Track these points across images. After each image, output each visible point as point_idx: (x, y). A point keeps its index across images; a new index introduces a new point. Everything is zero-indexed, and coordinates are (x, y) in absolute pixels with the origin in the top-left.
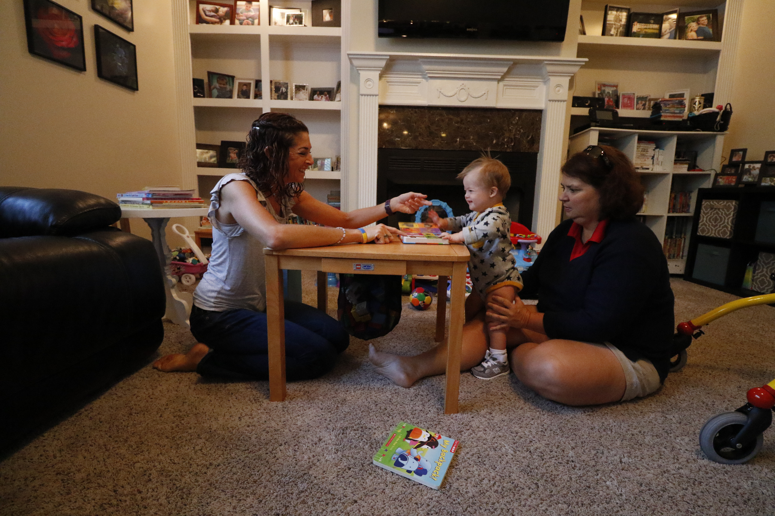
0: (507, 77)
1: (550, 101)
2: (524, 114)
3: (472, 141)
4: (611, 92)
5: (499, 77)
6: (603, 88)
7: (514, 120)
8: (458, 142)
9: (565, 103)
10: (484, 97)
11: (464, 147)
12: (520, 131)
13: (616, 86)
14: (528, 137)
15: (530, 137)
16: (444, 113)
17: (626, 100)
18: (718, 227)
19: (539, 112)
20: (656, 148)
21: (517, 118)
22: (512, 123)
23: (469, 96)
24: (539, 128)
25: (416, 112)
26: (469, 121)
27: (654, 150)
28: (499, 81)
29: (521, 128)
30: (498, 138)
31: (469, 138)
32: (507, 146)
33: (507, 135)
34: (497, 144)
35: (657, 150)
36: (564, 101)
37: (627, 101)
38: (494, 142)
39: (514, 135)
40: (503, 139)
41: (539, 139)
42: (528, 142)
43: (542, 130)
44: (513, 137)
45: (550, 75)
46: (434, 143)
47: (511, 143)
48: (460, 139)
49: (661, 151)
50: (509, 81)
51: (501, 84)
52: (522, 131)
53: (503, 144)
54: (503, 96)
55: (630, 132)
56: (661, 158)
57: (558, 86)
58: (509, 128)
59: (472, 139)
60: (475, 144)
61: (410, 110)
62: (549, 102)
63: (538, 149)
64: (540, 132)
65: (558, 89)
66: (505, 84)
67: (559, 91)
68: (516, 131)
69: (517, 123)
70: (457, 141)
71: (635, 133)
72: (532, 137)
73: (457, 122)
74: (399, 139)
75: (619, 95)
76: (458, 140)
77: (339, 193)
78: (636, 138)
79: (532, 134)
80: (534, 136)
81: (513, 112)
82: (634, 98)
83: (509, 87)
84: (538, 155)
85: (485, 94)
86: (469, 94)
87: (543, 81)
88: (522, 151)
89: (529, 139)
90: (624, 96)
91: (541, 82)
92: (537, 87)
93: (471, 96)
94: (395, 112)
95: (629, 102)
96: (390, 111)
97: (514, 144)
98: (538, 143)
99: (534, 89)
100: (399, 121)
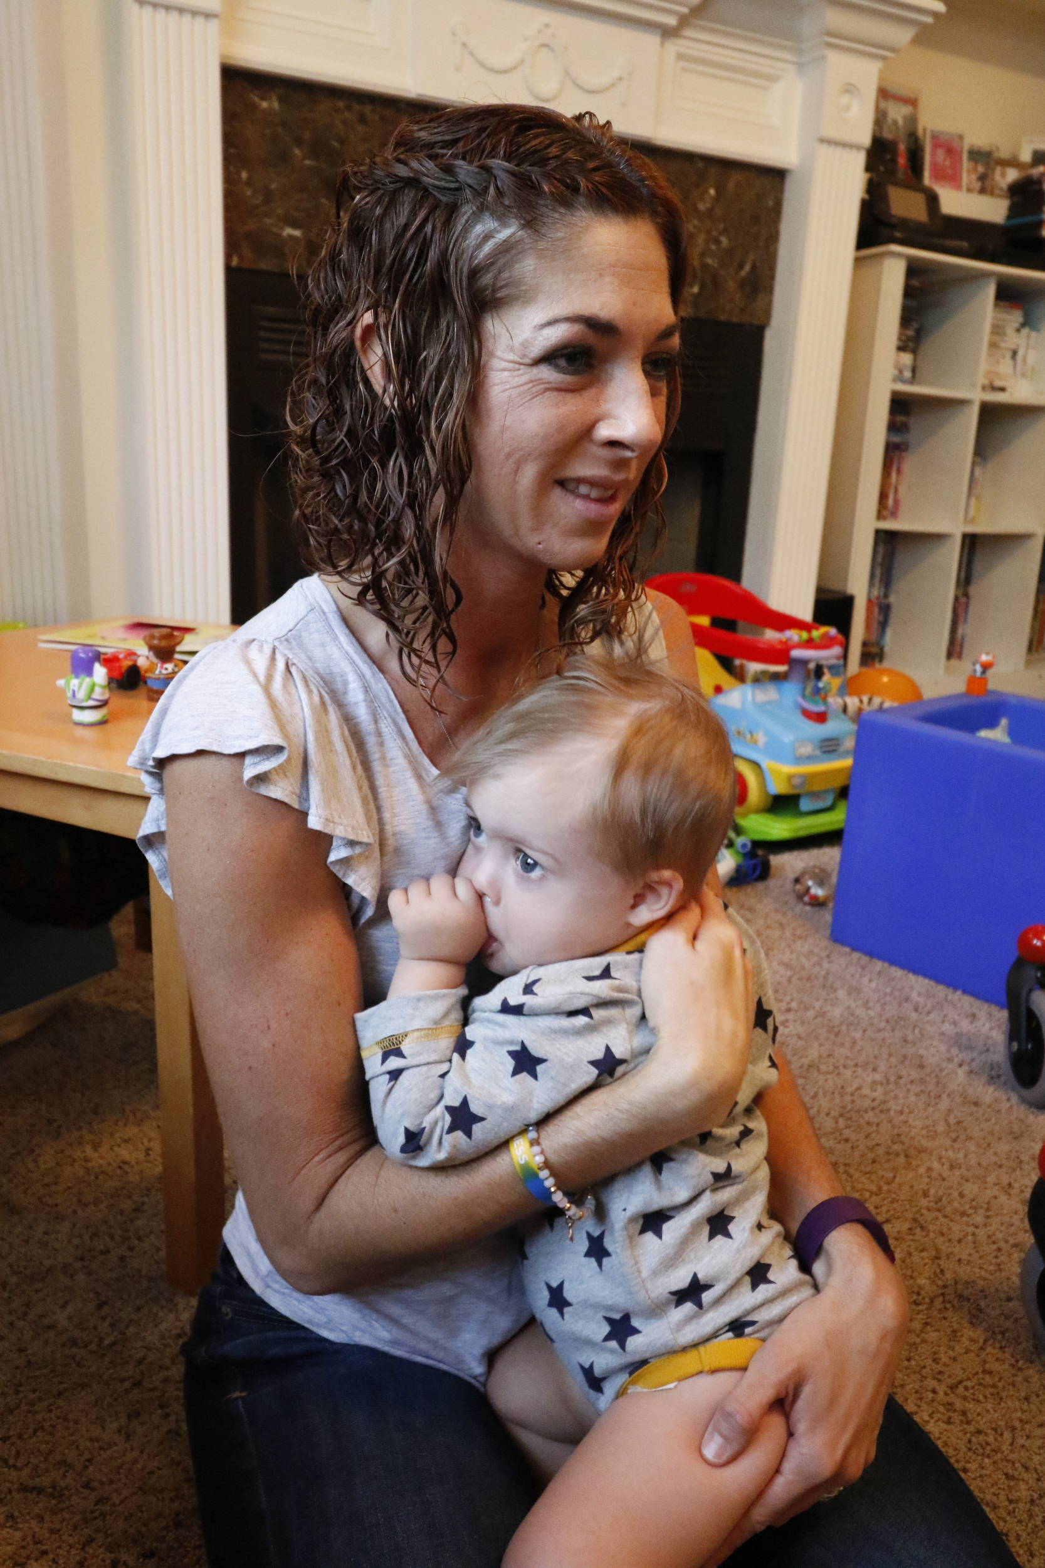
0: (696, 27)
1: (821, 139)
2: (734, 179)
4: (900, 122)
5: (672, 21)
7: (702, 199)
9: (862, 155)
10: (620, 92)
12: (717, 242)
13: (913, 102)
14: (741, 266)
15: (748, 268)
17: (941, 154)
19: (776, 176)
20: (1023, 325)
21: (712, 192)
22: (695, 208)
23: (568, 83)
24: (773, 238)
25: (362, 119)
27: (1018, 330)
28: (667, 33)
29: (721, 233)
35: (1025, 331)
36: (859, 147)
37: (945, 160)
39: (703, 255)
42: (742, 284)
43: (781, 246)
45: (830, 45)
49: (1034, 334)
50: (698, 41)
51: (673, 47)
52: (724, 240)
54: (675, 97)
55: (972, 269)
56: (1032, 357)
57: (848, 88)
61: (341, 104)
62: (815, 143)
63: (768, 312)
64: (775, 251)
65: (845, 99)
66: (683, 50)
67: (847, 108)
68: (707, 242)
69: (710, 211)
71: (986, 275)
72: (753, 269)
74: (297, 233)
75: (920, 132)
78: (991, 290)
79: (751, 256)
80: (758, 264)
81: (700, 165)
82: (961, 152)
83: (692, 66)
84: (769, 335)
85: (620, 79)
86: (567, 73)
87: (795, 59)
88: (723, 318)
89: (743, 273)
90: (939, 141)
91: (790, 62)
92: (773, 79)
93: (575, 83)
94: (276, 105)
95: (948, 163)
96: (257, 99)
97: (702, 289)
98: (770, 290)
99: (765, 88)
100: (297, 152)
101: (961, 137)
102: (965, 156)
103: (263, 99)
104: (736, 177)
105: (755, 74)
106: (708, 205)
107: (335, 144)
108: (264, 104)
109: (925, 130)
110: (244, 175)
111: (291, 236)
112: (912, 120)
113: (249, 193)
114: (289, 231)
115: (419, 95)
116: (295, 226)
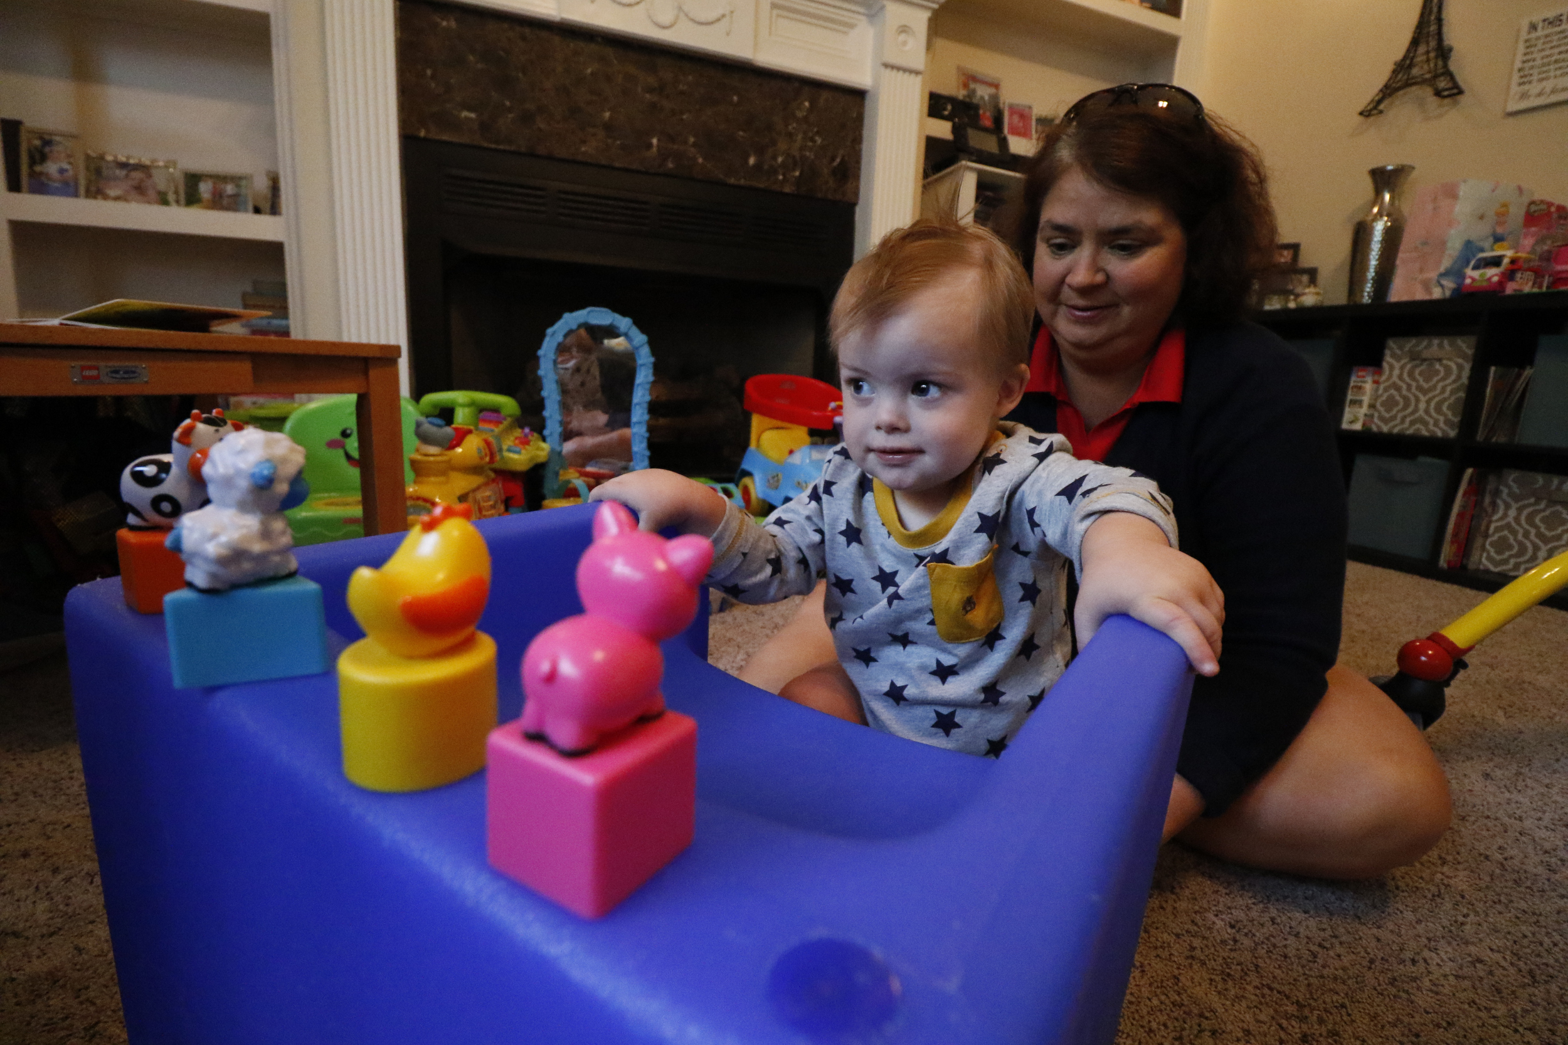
1: (886, 66)
3: (693, 150)
4: (986, 98)
6: (972, 86)
7: (799, 108)
8: (655, 149)
9: (919, 78)
10: (724, 24)
11: (670, 165)
12: (812, 140)
13: (997, 86)
14: (833, 159)
15: (838, 160)
16: (609, 52)
17: (1016, 119)
18: (1438, 391)
19: (858, 96)
21: (807, 104)
22: (794, 115)
23: (682, 15)
24: (858, 140)
25: (524, 38)
26: (682, 93)
29: (818, 133)
30: (760, 151)
31: (686, 142)
32: (784, 175)
33: (782, 145)
34: (758, 166)
36: (917, 73)
37: (1019, 122)
38: (752, 161)
39: (801, 149)
40: (774, 158)
41: (859, 169)
42: (834, 172)
43: (865, 146)
44: (797, 154)
46: (584, 142)
47: (794, 170)
48: (659, 140)
52: (819, 140)
53: (773, 171)
54: (770, 34)
57: (904, 29)
58: (786, 126)
59: (694, 145)
60: (700, 160)
61: (506, 26)
62: (883, 69)
63: (856, 193)
64: (860, 150)
65: (902, 37)
66: (775, 2)
67: (905, 43)
68: (803, 139)
69: (806, 118)
70: (650, 146)
72: (842, 161)
73: (651, 90)
74: (473, 115)
75: (1001, 105)
76: (655, 141)
77: (282, 287)
79: (841, 152)
80: (846, 158)
81: (797, 84)
82: (1031, 119)
83: (785, 13)
84: (858, 210)
85: (723, 16)
86: (680, 8)
87: (866, 12)
88: (820, 195)
89: (835, 164)
90: (1013, 109)
91: (864, 14)
92: (852, 26)
93: (686, 15)
94: (453, 24)
95: (1021, 124)
96: (439, 20)
97: (801, 174)
98: (857, 177)
99: (845, 33)
100: (471, 58)
101: (1030, 108)
102: (1034, 123)
103: (443, 19)
104: (825, 95)
105: (840, 23)
106: (805, 114)
107: (502, 53)
108: (444, 23)
109: (1004, 103)
110: (429, 72)
111: (466, 118)
112: (995, 98)
113: (433, 85)
114: (465, 114)
115: (562, 19)
116: (470, 109)
